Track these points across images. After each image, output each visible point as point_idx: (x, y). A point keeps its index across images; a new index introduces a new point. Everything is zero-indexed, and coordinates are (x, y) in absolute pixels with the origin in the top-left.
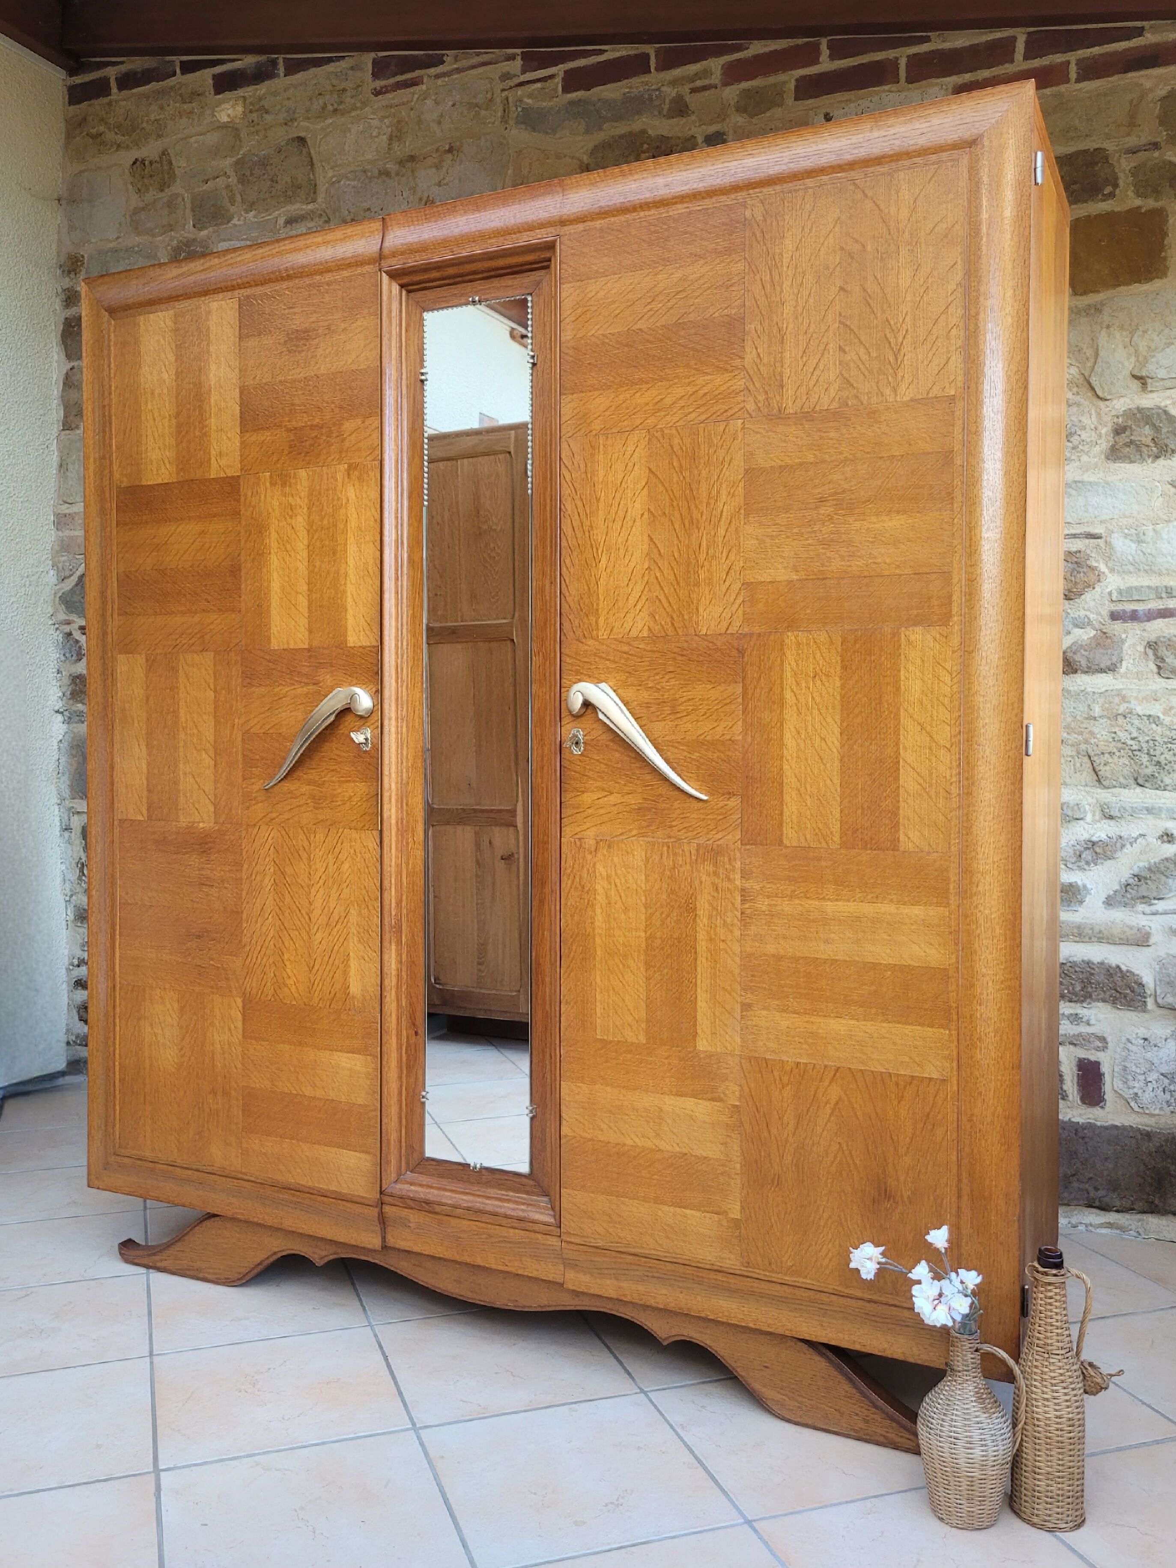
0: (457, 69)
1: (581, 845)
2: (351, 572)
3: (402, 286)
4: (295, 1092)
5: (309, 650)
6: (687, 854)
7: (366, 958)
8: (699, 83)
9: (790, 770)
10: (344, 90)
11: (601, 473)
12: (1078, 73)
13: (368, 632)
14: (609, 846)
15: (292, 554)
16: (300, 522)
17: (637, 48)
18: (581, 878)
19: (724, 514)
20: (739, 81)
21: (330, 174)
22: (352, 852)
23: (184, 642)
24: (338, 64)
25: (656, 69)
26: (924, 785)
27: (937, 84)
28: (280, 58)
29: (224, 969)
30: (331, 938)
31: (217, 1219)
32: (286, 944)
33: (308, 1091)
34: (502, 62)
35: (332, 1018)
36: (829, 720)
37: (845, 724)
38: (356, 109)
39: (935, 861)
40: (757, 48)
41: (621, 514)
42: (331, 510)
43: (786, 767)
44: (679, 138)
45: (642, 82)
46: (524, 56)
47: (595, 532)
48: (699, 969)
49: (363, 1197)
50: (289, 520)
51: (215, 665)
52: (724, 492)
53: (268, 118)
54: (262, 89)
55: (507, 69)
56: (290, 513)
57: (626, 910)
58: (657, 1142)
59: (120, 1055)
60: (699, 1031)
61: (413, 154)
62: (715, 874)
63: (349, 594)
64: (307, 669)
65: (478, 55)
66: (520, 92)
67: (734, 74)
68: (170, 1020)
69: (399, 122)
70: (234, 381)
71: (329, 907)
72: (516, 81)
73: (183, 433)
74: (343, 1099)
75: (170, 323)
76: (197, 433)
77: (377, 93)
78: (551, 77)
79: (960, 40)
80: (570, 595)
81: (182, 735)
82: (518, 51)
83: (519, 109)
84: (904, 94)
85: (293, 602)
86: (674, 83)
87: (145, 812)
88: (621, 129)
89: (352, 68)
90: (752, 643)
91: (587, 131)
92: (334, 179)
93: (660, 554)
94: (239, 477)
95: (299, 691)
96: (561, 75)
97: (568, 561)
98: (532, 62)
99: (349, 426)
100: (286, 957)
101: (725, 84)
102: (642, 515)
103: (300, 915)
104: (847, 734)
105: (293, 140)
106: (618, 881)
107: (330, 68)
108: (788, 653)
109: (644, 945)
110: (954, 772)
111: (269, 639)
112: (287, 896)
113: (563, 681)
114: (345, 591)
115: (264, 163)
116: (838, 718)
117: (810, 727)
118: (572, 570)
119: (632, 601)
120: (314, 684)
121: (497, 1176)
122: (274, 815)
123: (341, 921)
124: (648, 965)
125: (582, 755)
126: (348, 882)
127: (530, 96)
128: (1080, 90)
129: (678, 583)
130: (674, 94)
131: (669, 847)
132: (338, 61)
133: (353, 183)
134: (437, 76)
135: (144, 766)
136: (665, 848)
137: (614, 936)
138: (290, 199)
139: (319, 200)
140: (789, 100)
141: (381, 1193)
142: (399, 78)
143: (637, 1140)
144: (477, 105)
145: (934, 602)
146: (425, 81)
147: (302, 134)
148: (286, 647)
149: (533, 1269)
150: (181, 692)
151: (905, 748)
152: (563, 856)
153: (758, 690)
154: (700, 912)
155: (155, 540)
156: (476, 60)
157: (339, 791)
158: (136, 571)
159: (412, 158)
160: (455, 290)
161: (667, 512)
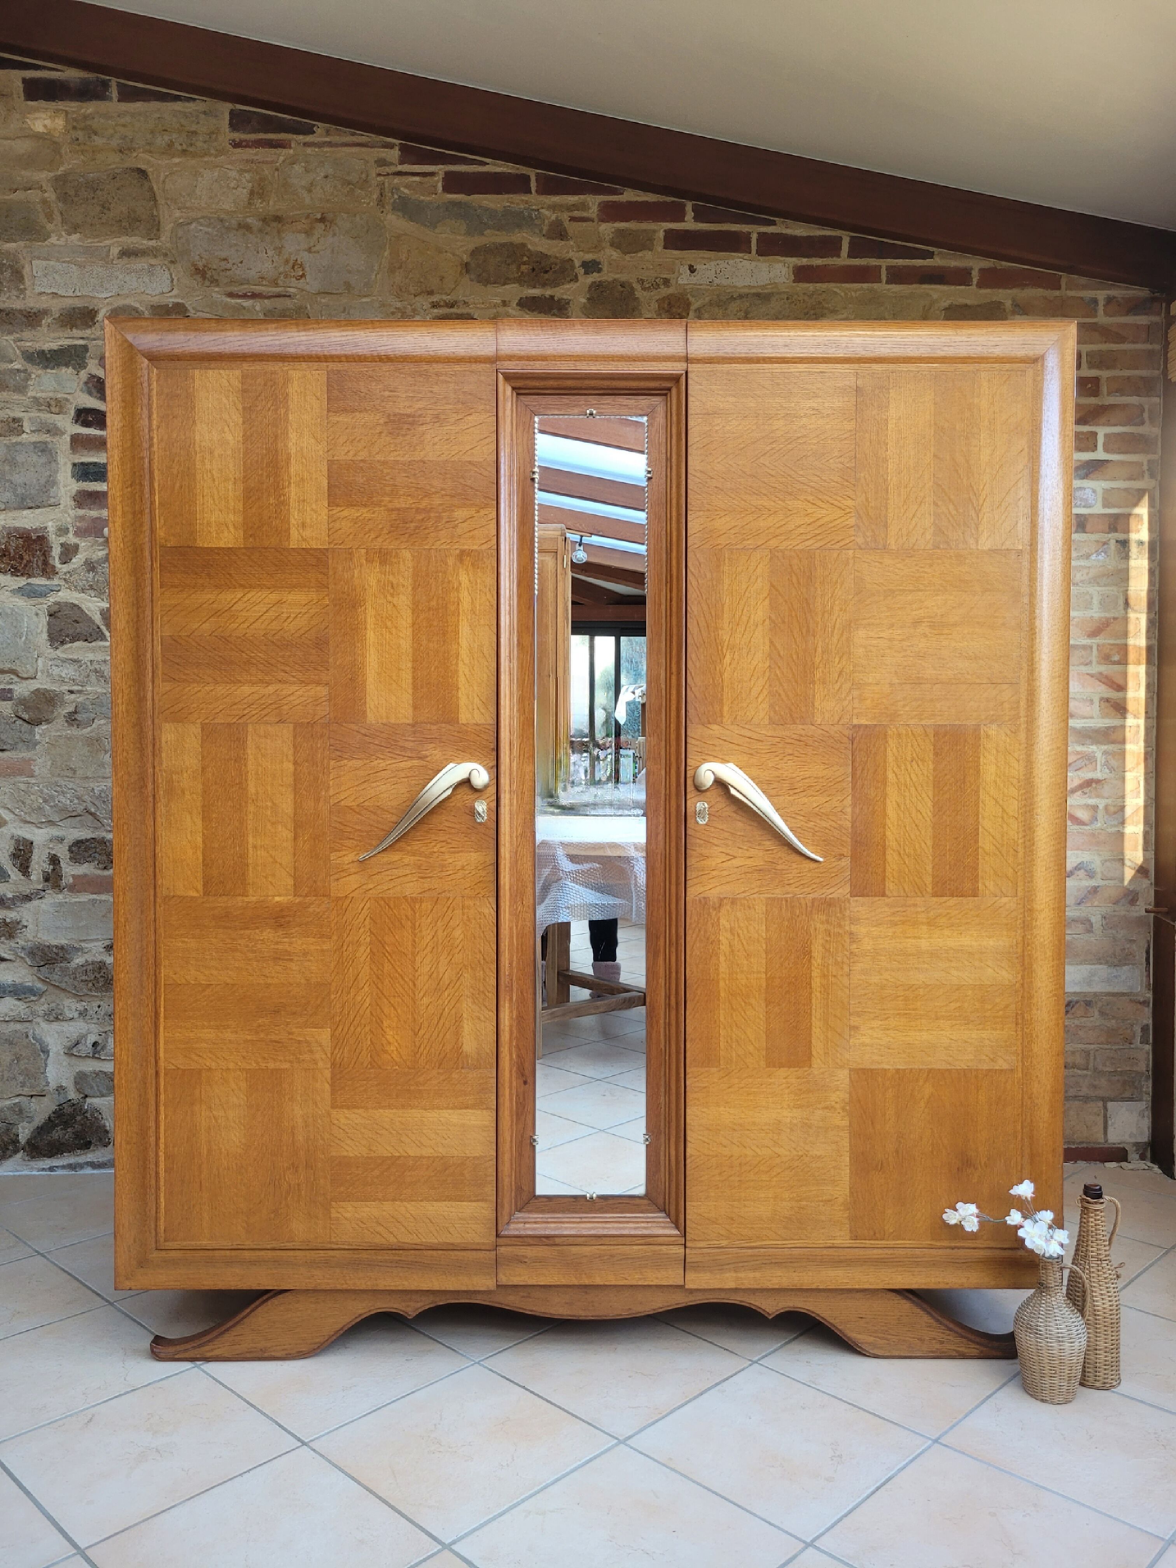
0: (330, 142)
1: (706, 903)
2: (464, 653)
3: (514, 388)
4: (397, 1154)
5: (413, 726)
6: (804, 906)
7: (482, 1018)
8: (576, 214)
9: (892, 835)
10: (195, 133)
11: (727, 581)
12: (887, 277)
13: (483, 711)
14: (732, 903)
15: (394, 631)
16: (404, 600)
17: (518, 169)
18: (706, 931)
19: (837, 626)
20: (615, 221)
21: (177, 214)
22: (465, 917)
23: (254, 712)
24: (187, 104)
25: (536, 191)
26: (998, 846)
27: (781, 261)
28: (114, 82)
29: (307, 1042)
30: (440, 1001)
31: (287, 1294)
32: (386, 1010)
33: (413, 1152)
34: (379, 147)
35: (442, 1078)
36: (924, 795)
37: (936, 799)
38: (211, 155)
39: (1005, 904)
40: (630, 195)
41: (744, 618)
42: (440, 592)
43: (888, 833)
44: (556, 258)
45: (523, 200)
46: (403, 148)
47: (720, 632)
48: (813, 1001)
49: (478, 1244)
50: (389, 598)
51: (295, 737)
52: (837, 608)
53: (99, 141)
54: (90, 108)
55: (383, 155)
56: (392, 591)
57: (748, 956)
58: (777, 1150)
59: (165, 1144)
60: (814, 1053)
61: (279, 214)
62: (827, 922)
63: (461, 673)
64: (412, 744)
65: (353, 134)
66: (397, 180)
67: (610, 213)
68: (235, 1099)
69: (261, 179)
70: (321, 453)
71: (438, 972)
72: (393, 169)
73: (253, 498)
74: (456, 1153)
75: (237, 384)
76: (272, 501)
77: (236, 145)
78: (432, 174)
79: (800, 230)
80: (696, 686)
81: (251, 808)
82: (397, 142)
83: (396, 196)
84: (754, 264)
85: (394, 678)
86: (553, 207)
87: (200, 887)
88: (502, 238)
89: (205, 113)
90: (860, 733)
91: (469, 233)
92: (181, 221)
93: (779, 655)
94: (327, 550)
95: (402, 765)
96: (441, 175)
97: (693, 656)
98: (408, 155)
99: (460, 514)
100: (385, 1024)
101: (603, 221)
102: (764, 621)
103: (402, 982)
104: (938, 808)
105: (133, 170)
106: (740, 932)
107: (178, 106)
108: (890, 741)
109: (764, 985)
110: (1020, 836)
111: (365, 712)
112: (386, 965)
113: (688, 760)
114: (457, 671)
115: (93, 187)
116: (930, 794)
117: (908, 802)
118: (698, 664)
119: (754, 693)
120: (420, 758)
121: (611, 1202)
122: (371, 886)
123: (452, 985)
124: (768, 1002)
125: (706, 825)
126: (460, 947)
127: (407, 186)
128: (888, 290)
129: (796, 682)
130: (553, 217)
131: (787, 901)
132: (188, 101)
133: (206, 229)
134: (305, 144)
135: (200, 840)
136: (784, 902)
137: (737, 979)
138: (124, 231)
139: (163, 239)
140: (659, 247)
141: (497, 1236)
142: (262, 136)
143: (758, 1150)
144: (349, 183)
145: (1006, 706)
146: (293, 145)
147: (143, 167)
148: (385, 721)
149: (654, 1277)
150: (250, 763)
151: (983, 818)
152: (688, 913)
153: (865, 771)
154: (815, 954)
155: (215, 606)
156: (350, 139)
157: (450, 861)
158: (188, 636)
159: (278, 219)
160: (565, 400)
161: (786, 620)
